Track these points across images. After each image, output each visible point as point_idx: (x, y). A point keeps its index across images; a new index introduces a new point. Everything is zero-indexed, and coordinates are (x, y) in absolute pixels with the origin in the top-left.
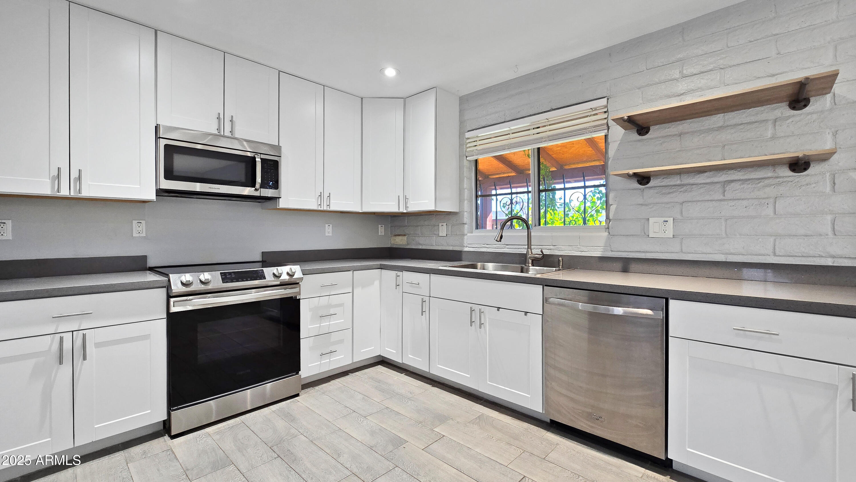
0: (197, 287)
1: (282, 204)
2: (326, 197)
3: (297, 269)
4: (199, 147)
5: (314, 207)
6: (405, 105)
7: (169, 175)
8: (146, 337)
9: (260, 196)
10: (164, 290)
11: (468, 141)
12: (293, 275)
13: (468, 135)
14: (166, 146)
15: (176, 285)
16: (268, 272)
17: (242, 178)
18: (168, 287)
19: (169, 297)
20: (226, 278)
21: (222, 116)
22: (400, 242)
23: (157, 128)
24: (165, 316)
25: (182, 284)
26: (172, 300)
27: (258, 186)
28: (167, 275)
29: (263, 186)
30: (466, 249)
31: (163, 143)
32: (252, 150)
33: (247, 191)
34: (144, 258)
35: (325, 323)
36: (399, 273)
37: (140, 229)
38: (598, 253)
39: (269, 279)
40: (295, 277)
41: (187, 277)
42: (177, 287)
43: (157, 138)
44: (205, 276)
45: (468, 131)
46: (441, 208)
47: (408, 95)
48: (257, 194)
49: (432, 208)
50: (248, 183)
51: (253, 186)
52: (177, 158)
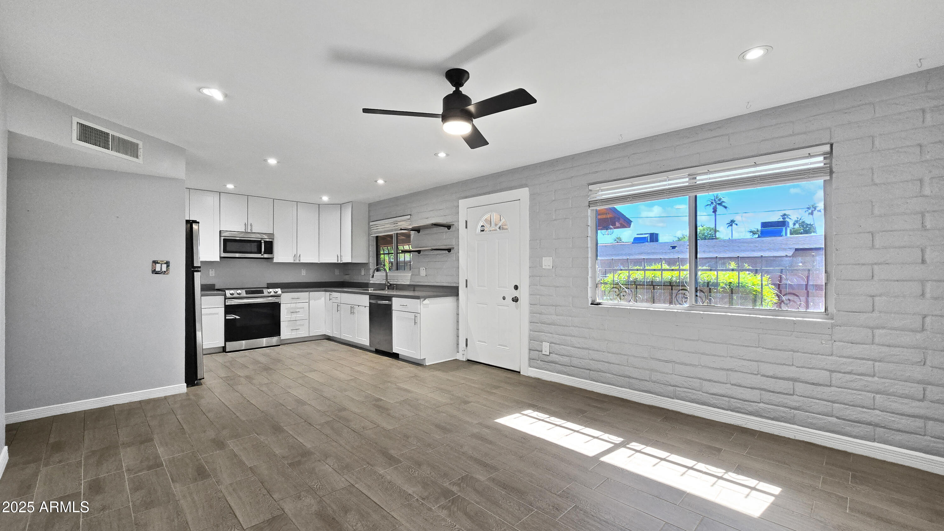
0: (236, 295)
1: (275, 260)
2: (298, 256)
3: (279, 291)
4: (238, 238)
5: (292, 261)
6: (341, 207)
7: (225, 251)
8: (217, 314)
9: (265, 258)
10: (224, 297)
11: (371, 227)
12: (277, 293)
13: (371, 224)
14: (224, 239)
15: (228, 294)
16: (265, 291)
17: (256, 250)
18: (225, 295)
19: (225, 299)
20: (247, 293)
21: (247, 224)
22: (347, 278)
23: (220, 231)
24: (224, 306)
25: (231, 294)
26: (226, 300)
27: (262, 253)
28: (225, 291)
29: (265, 253)
30: (371, 282)
31: (222, 238)
32: (260, 238)
33: (259, 256)
34: (214, 285)
35: (294, 316)
36: (331, 293)
37: (212, 273)
38: (408, 283)
39: (266, 294)
40: (278, 293)
41: (232, 292)
42: (228, 295)
43: (220, 236)
44: (239, 291)
45: (372, 222)
46: (355, 261)
47: (342, 203)
48: (262, 257)
49: (350, 261)
50: (260, 252)
51: (261, 253)
52: (228, 244)
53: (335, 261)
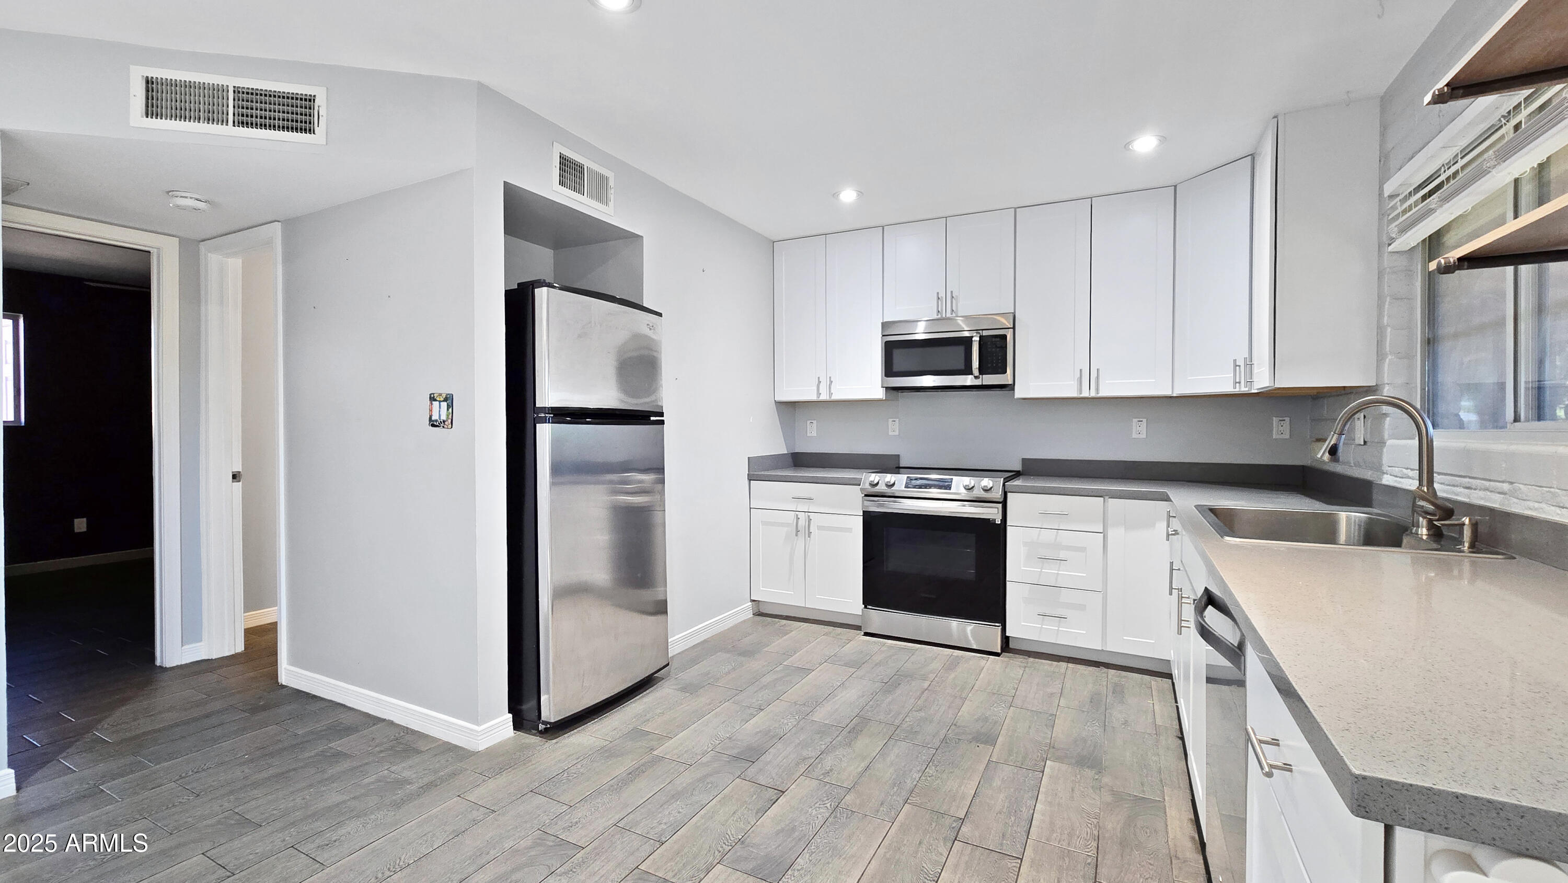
0: (882, 488)
1: (1019, 393)
2: (1093, 377)
3: (997, 485)
6: (1253, 165)
7: (890, 373)
8: (849, 530)
9: (982, 385)
10: (859, 488)
12: (989, 490)
14: (886, 343)
16: (958, 482)
19: (863, 495)
20: (910, 482)
21: (943, 295)
23: (884, 324)
24: (862, 516)
25: (870, 483)
27: (975, 373)
29: (983, 370)
30: (1387, 480)
31: (885, 340)
32: (969, 327)
33: (968, 380)
35: (1050, 570)
39: (958, 490)
42: (865, 485)
48: (978, 382)
50: (968, 371)
51: (971, 373)
52: (897, 354)
53: (1227, 387)
